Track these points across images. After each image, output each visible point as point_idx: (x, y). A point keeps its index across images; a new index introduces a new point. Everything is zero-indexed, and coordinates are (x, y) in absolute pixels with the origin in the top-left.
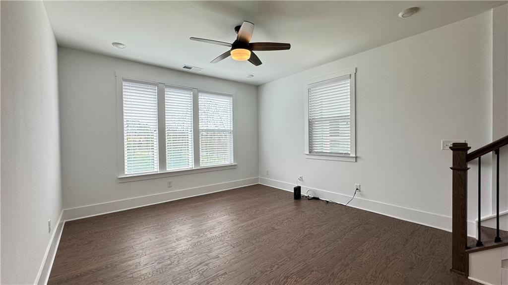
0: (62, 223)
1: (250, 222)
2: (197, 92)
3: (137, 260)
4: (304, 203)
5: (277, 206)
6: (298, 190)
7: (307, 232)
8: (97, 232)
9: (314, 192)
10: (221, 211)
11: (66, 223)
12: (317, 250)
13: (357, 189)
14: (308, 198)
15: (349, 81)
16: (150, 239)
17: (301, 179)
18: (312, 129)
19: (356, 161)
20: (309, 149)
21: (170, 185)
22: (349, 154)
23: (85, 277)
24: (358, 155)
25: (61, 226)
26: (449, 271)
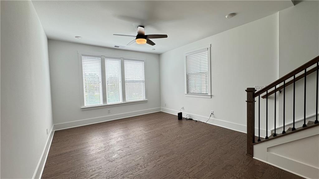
0: (53, 131)
1: (150, 131)
2: (123, 60)
3: (89, 148)
4: (183, 121)
5: (167, 123)
6: (180, 114)
7: (178, 136)
8: (70, 136)
9: (190, 115)
10: (136, 126)
11: (55, 132)
12: (181, 145)
13: (212, 114)
14: (187, 119)
15: (207, 52)
16: (97, 139)
17: (183, 108)
18: (189, 79)
19: (211, 98)
20: (187, 91)
21: (109, 112)
22: (208, 94)
23: (64, 155)
24: (212, 94)
25: (53, 133)
26: (245, 155)
